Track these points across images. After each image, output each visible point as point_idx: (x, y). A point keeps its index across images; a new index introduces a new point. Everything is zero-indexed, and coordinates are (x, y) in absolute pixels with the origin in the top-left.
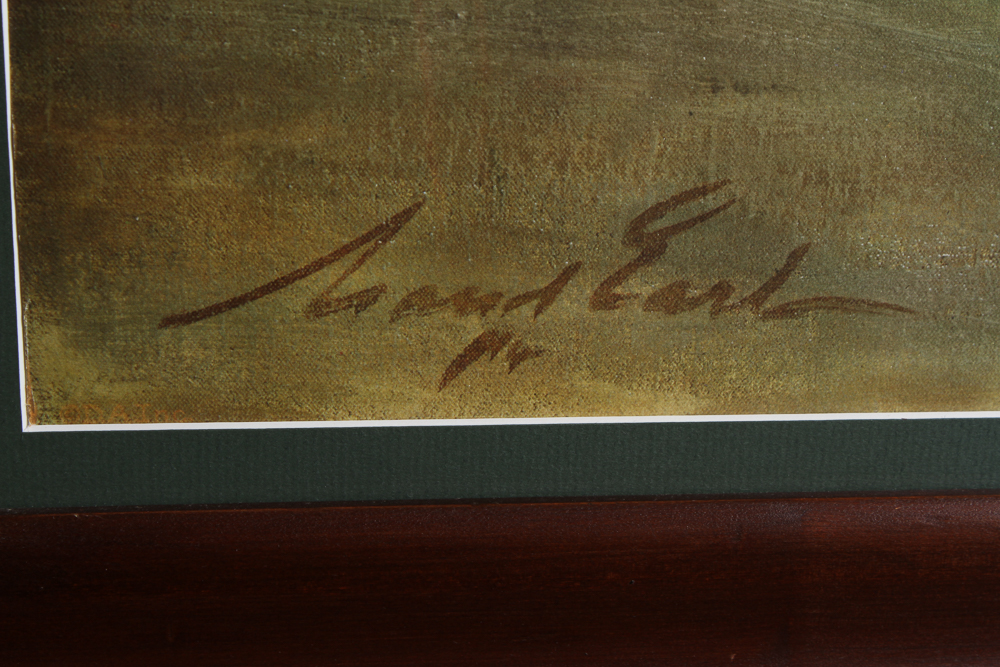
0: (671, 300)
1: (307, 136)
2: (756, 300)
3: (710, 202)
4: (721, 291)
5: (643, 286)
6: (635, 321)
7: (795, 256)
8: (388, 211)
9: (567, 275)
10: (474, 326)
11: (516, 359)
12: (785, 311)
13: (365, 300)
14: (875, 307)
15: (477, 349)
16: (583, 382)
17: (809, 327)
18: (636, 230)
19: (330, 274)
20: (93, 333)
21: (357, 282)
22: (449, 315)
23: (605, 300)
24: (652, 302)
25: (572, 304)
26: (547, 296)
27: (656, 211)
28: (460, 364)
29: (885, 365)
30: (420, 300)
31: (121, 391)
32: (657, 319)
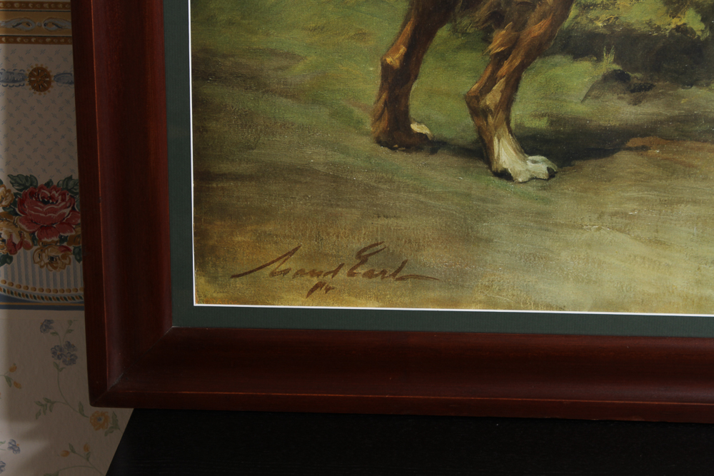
0: (370, 275)
1: (269, 228)
2: (394, 275)
3: (379, 247)
4: (384, 272)
5: (362, 270)
6: (360, 280)
7: (404, 263)
8: (291, 248)
9: (340, 267)
10: (315, 280)
11: (327, 290)
12: (402, 279)
13: (286, 272)
14: (427, 278)
15: (316, 287)
16: (346, 297)
17: (409, 283)
18: (359, 254)
19: (276, 265)
20: (213, 279)
21: (283, 267)
22: (308, 277)
23: (351, 274)
24: (365, 275)
25: (342, 274)
26: (335, 272)
27: (364, 250)
28: (312, 291)
29: (432, 295)
30: (301, 273)
31: (220, 295)
32: (366, 280)
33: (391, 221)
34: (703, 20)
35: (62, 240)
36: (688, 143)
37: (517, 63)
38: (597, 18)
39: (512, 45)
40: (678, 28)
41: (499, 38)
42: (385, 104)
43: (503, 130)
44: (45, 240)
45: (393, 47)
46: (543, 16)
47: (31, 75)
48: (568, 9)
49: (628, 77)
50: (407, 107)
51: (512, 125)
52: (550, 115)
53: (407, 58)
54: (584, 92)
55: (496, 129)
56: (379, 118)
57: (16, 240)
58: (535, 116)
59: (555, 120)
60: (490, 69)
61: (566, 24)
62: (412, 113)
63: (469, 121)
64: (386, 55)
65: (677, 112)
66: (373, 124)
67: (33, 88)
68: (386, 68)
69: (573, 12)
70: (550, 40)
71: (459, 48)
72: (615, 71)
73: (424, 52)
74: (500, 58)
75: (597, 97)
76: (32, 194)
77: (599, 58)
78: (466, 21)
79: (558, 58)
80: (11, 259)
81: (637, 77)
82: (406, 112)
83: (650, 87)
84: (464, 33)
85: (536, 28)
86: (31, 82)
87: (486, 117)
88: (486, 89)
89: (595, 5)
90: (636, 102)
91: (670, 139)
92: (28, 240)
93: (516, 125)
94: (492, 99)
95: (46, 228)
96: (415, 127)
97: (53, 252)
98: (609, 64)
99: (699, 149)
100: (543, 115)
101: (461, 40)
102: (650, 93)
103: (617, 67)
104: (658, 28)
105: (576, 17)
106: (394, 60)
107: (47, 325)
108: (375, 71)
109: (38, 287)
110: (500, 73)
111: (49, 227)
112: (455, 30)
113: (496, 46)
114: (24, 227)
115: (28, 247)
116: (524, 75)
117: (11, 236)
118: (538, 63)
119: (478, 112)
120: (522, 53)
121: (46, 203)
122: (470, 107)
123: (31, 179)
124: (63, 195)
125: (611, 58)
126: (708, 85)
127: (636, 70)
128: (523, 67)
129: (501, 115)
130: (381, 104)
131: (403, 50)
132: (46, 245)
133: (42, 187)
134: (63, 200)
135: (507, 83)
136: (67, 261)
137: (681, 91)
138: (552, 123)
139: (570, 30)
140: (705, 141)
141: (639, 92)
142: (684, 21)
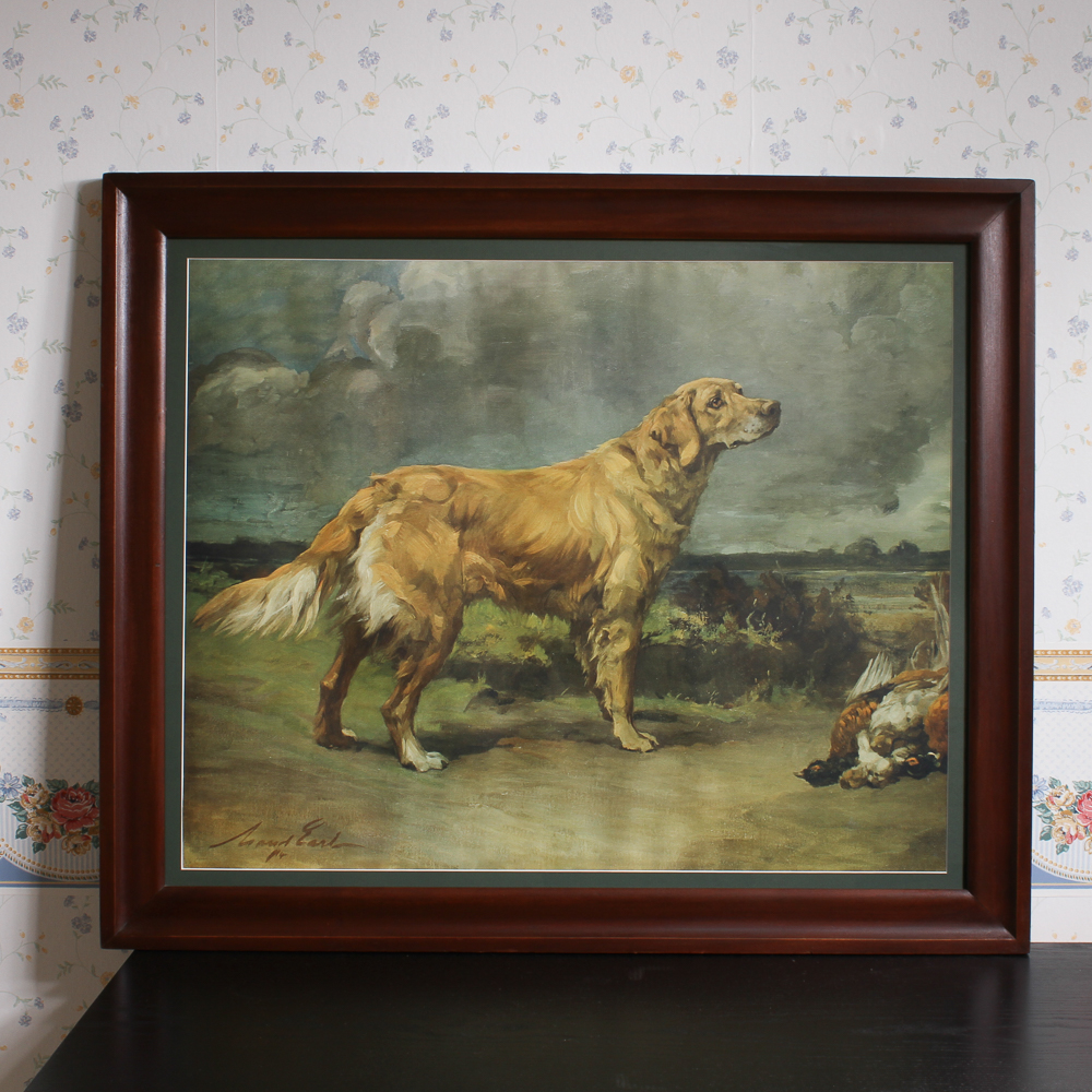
0: (313, 844)
1: (238, 808)
2: (331, 844)
3: (320, 823)
4: (323, 842)
5: (306, 841)
6: (306, 848)
7: (338, 834)
8: (255, 824)
9: (291, 838)
10: (272, 849)
11: (281, 856)
12: (336, 847)
13: (250, 843)
14: (356, 846)
15: (273, 854)
16: (295, 861)
17: (342, 850)
18: (305, 828)
19: (243, 837)
20: (196, 849)
21: (248, 839)
22: (267, 846)
23: (299, 843)
24: (309, 844)
25: (293, 844)
26: (287, 842)
27: (309, 825)
28: (270, 857)
29: (360, 858)
30: (262, 843)
31: (201, 861)
32: (310, 848)
33: (328, 802)
34: (546, 653)
35: (84, 830)
36: (541, 741)
37: (417, 684)
38: (473, 652)
39: (413, 671)
40: (529, 659)
41: (404, 667)
42: (323, 715)
43: (409, 733)
44: (71, 830)
45: (328, 674)
46: (434, 651)
47: (68, 703)
48: (451, 645)
49: (497, 694)
50: (339, 717)
51: (415, 729)
52: (442, 722)
53: (338, 681)
54: (466, 705)
55: (403, 732)
56: (318, 725)
57: (49, 831)
58: (431, 723)
59: (446, 726)
60: (398, 689)
61: (451, 656)
62: (343, 721)
63: (384, 727)
64: (324, 680)
65: (532, 719)
66: (314, 730)
67: (69, 712)
68: (324, 689)
69: (455, 648)
70: (440, 667)
71: (376, 674)
72: (487, 689)
73: (351, 677)
74: (405, 681)
75: (474, 709)
76: (63, 794)
77: (475, 681)
78: (380, 655)
79: (446, 681)
80: (45, 846)
81: (502, 693)
82: (339, 721)
83: (512, 701)
84: (379, 663)
85: (430, 659)
86: (67, 708)
87: (396, 724)
88: (395, 703)
89: (471, 643)
90: (503, 712)
91: (528, 738)
92: (58, 831)
93: (418, 730)
94: (400, 711)
95: (72, 822)
96: (345, 732)
97: (77, 840)
98: (482, 684)
99: (550, 745)
100: (437, 722)
101: (378, 668)
102: (512, 705)
103: (488, 687)
104: (516, 659)
105: (458, 651)
106: (329, 683)
107: (69, 900)
108: (316, 691)
109: (64, 869)
110: (405, 692)
111: (75, 821)
112: (372, 661)
113: (402, 672)
114: (56, 820)
115: (58, 837)
116: (422, 693)
117: (45, 828)
118: (432, 684)
119: (391, 721)
120: (420, 677)
121: (73, 801)
122: (384, 717)
123: (63, 783)
124: (87, 795)
125: (484, 680)
126: (553, 699)
127: (502, 689)
128: (422, 687)
129: (407, 722)
130: (320, 715)
131: (336, 676)
132: (71, 835)
133: (71, 789)
134: (86, 799)
135: (411, 698)
136: (87, 848)
137: (535, 703)
138: (443, 728)
139: (453, 661)
140: (553, 740)
141: (505, 704)
142: (533, 654)
